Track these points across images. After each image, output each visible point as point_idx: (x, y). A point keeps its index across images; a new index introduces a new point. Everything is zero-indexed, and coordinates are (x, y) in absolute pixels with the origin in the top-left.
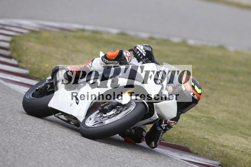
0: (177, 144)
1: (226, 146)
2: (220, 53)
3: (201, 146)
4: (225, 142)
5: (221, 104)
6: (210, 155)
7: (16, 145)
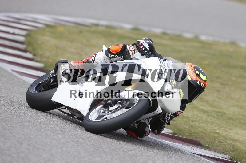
0: (188, 138)
1: (236, 141)
2: (231, 49)
3: (212, 140)
4: (235, 137)
5: (232, 99)
6: (220, 148)
7: (30, 137)
